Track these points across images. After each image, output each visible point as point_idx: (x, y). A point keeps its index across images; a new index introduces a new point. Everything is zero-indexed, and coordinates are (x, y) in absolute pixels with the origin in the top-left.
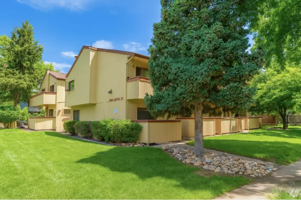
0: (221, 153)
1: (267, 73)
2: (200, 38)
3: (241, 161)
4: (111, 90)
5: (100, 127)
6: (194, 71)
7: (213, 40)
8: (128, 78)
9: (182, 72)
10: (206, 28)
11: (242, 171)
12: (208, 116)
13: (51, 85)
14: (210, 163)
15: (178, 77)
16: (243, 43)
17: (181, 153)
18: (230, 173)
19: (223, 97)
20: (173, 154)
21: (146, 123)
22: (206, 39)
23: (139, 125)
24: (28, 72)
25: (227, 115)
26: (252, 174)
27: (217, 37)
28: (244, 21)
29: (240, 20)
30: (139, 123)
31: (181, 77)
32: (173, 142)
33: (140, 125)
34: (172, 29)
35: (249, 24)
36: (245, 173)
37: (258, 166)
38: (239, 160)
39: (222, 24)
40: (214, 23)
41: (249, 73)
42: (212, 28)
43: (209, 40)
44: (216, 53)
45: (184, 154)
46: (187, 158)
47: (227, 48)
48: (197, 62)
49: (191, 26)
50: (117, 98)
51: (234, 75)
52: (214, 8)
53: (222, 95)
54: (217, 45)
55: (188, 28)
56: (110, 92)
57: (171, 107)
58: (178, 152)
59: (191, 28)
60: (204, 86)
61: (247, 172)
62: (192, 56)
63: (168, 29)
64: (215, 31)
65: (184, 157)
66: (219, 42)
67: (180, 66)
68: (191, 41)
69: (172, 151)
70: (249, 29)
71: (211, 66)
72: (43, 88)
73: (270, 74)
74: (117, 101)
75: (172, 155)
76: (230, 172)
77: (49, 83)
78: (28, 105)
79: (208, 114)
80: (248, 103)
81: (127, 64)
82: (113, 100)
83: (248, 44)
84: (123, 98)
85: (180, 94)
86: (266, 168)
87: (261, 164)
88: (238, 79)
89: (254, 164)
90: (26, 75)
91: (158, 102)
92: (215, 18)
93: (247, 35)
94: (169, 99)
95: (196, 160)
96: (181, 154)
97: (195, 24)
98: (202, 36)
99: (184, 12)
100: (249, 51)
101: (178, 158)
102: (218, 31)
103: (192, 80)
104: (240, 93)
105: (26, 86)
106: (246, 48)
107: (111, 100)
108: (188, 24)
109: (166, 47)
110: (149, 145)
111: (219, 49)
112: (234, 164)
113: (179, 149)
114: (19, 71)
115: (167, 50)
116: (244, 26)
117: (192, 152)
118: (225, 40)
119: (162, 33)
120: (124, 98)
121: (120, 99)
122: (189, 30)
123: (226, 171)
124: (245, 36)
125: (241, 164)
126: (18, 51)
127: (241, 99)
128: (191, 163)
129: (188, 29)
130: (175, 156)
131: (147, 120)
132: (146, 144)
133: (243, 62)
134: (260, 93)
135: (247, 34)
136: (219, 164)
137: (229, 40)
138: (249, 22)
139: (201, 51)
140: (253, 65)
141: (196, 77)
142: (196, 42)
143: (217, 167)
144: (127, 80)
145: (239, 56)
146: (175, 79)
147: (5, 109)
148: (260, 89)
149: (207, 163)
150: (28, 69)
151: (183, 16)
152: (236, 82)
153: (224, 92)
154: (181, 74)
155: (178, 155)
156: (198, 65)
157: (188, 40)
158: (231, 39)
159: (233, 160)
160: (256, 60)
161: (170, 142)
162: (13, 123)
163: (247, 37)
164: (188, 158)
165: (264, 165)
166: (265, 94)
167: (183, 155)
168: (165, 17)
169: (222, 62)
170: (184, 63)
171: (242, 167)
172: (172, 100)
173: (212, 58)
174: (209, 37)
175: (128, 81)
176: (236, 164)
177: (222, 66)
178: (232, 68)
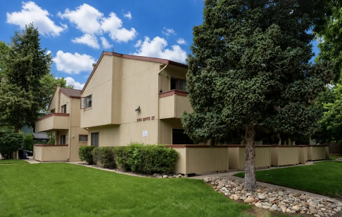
0: (278, 187)
1: (336, 89)
2: (252, 45)
3: (303, 197)
4: (139, 107)
5: (125, 154)
6: (244, 88)
7: (268, 47)
8: (161, 91)
9: (229, 89)
10: (260, 32)
11: (304, 209)
12: (262, 143)
13: (62, 104)
14: (263, 200)
15: (224, 95)
16: (305, 52)
17: (227, 186)
18: (289, 212)
19: (280, 120)
20: (218, 187)
21: (184, 149)
22: (259, 46)
23: (175, 150)
24: (33, 88)
25: (285, 143)
26: (317, 214)
27: (273, 44)
28: (306, 24)
29: (302, 22)
30: (175, 149)
31: (228, 95)
32: (217, 172)
33: (177, 151)
34: (217, 33)
35: (312, 27)
36: (308, 213)
37: (324, 203)
38: (301, 195)
39: (279, 27)
40: (270, 26)
41: (312, 90)
42: (267, 33)
43: (264, 48)
44: (272, 64)
45: (232, 188)
46: (234, 193)
47: (285, 58)
48: (249, 76)
49: (241, 29)
50: (147, 117)
51: (293, 92)
52: (269, 7)
53: (279, 118)
54: (273, 54)
55: (237, 32)
56: (139, 110)
57: (215, 132)
58: (224, 185)
59: (241, 32)
60: (256, 106)
61: (311, 212)
62: (242, 68)
63: (212, 33)
64: (270, 36)
65: (231, 191)
66: (276, 50)
67: (226, 82)
68: (241, 49)
69: (216, 183)
70: (312, 34)
71: (266, 81)
72: (52, 108)
73: (338, 91)
74: (147, 122)
75: (216, 188)
76: (288, 210)
77: (59, 102)
78: (33, 129)
79: (261, 142)
80: (311, 128)
81: (159, 74)
82: (142, 120)
83: (312, 53)
84: (154, 117)
85: (227, 117)
86: (333, 206)
87: (328, 201)
88: (299, 97)
89: (319, 200)
90: (30, 92)
91: (199, 125)
92: (272, 20)
93: (310, 42)
94: (212, 123)
95: (246, 196)
96: (227, 188)
97: (245, 27)
98: (254, 43)
99: (231, 12)
100: (313, 61)
101: (224, 193)
102: (275, 36)
103: (242, 99)
104: (302, 115)
105: (30, 106)
106: (309, 58)
107: (139, 120)
108: (237, 27)
109: (208, 57)
110: (187, 176)
111: (276, 59)
112: (294, 201)
113: (225, 182)
114: (21, 87)
115: (210, 60)
116: (307, 30)
117: (241, 185)
118: (284, 48)
119: (204, 39)
120: (156, 118)
121: (151, 118)
122: (239, 34)
123: (284, 209)
124: (308, 42)
125: (302, 201)
126: (19, 62)
127: (303, 123)
128: (240, 198)
129: (237, 34)
130: (221, 190)
131: (185, 145)
132: (183, 175)
133: (305, 76)
134: (326, 115)
135: (310, 40)
136: (275, 200)
137: (289, 48)
138: (313, 25)
139: (253, 62)
140: (318, 80)
141: (246, 96)
142: (247, 50)
143: (273, 204)
144: (159, 94)
145: (301, 68)
146: (220, 98)
147: (4, 135)
148: (327, 110)
149: (260, 199)
150: (33, 84)
151: (230, 17)
152: (296, 101)
153: (282, 114)
154: (228, 91)
155: (224, 188)
156: (249, 79)
157: (236, 47)
158: (290, 46)
159: (293, 196)
160: (322, 75)
161: (214, 172)
162: (14, 153)
163: (310, 43)
164: (236, 192)
165: (331, 202)
166: (333, 116)
167: (230, 189)
168: (208, 19)
169: (279, 76)
170: (232, 77)
171: (304, 205)
172: (217, 123)
173: (267, 71)
174: (263, 44)
175: (161, 95)
176: (296, 201)
177: (279, 81)
178: (291, 84)
